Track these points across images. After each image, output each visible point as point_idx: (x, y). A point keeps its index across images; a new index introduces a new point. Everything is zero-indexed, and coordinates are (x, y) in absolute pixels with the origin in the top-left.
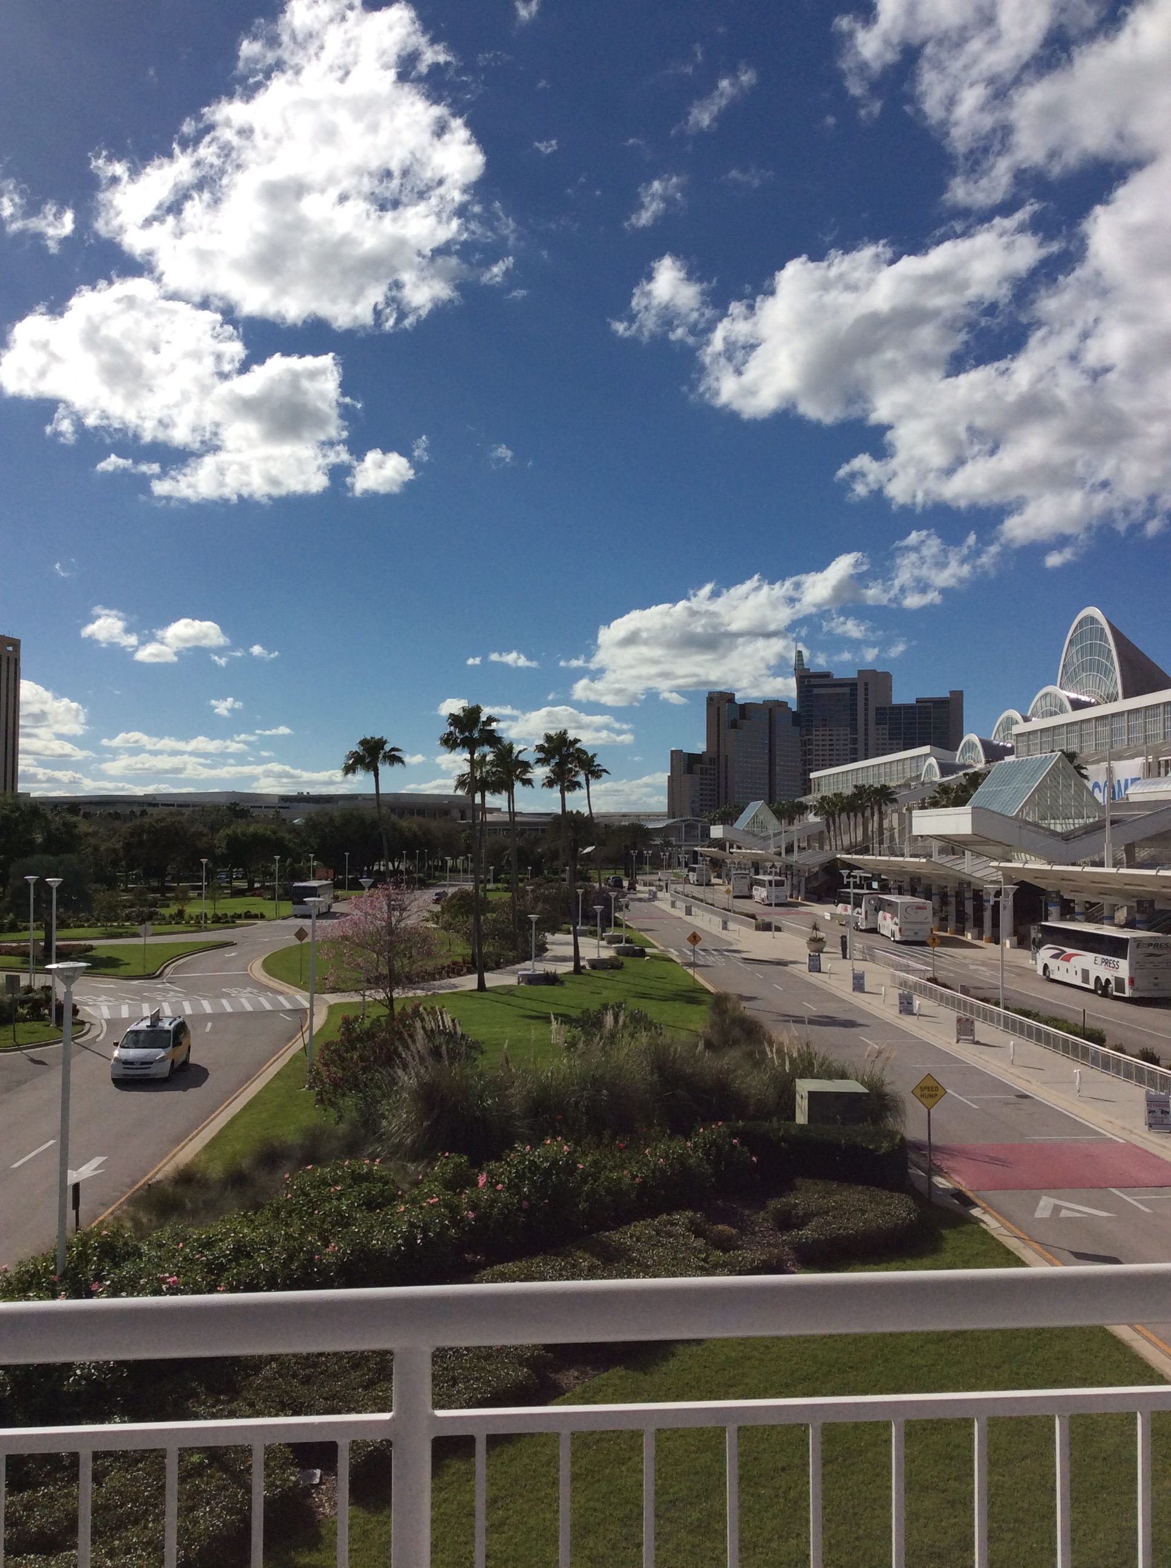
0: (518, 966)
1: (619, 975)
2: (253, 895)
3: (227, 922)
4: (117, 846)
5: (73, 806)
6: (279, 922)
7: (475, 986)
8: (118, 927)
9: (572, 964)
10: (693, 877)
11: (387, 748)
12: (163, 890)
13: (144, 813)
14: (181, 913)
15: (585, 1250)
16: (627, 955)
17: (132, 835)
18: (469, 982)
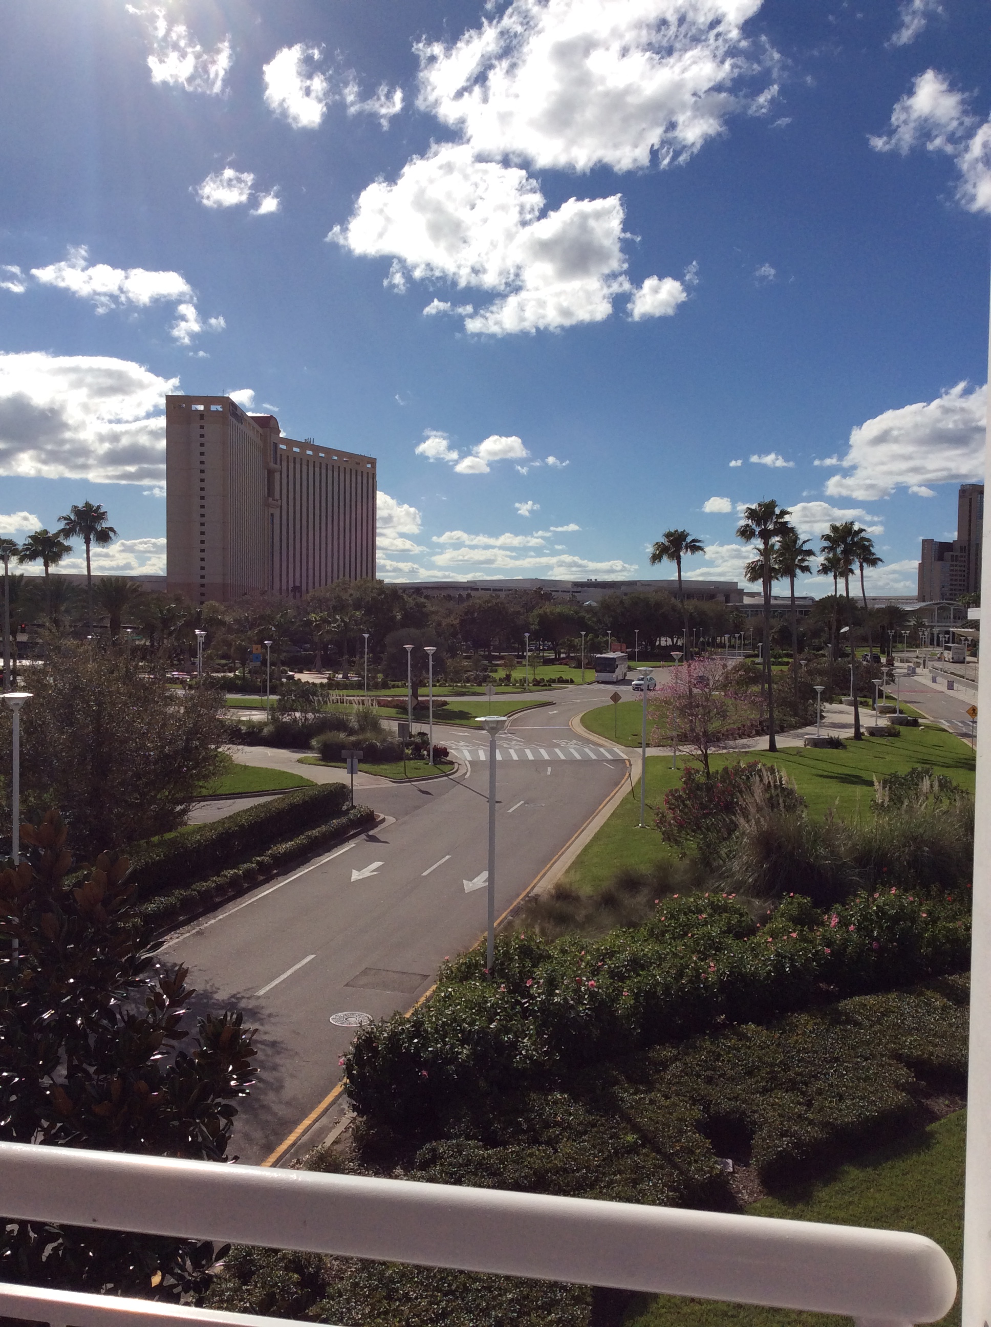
0: (800, 731)
1: (898, 742)
2: (561, 664)
3: (545, 685)
4: (454, 622)
5: (418, 590)
6: (586, 686)
7: (767, 747)
8: (462, 687)
9: (853, 730)
10: (948, 655)
11: (689, 539)
12: (490, 658)
13: (469, 596)
14: (508, 677)
15: (935, 990)
16: (901, 724)
17: (466, 614)
18: (763, 743)
